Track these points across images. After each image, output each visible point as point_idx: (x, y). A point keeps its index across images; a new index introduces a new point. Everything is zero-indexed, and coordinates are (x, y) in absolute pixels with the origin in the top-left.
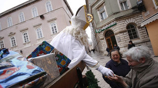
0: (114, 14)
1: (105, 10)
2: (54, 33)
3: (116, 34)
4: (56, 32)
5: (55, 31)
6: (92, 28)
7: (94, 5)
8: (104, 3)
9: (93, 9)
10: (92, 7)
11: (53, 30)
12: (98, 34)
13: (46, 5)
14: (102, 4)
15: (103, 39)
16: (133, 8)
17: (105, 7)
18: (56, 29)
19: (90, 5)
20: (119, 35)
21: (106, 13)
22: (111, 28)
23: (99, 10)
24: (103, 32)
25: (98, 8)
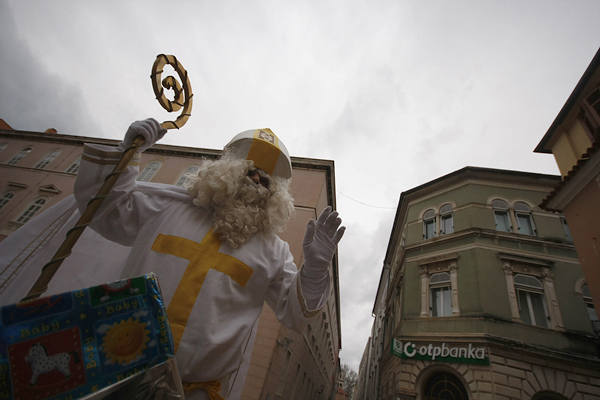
0: (487, 317)
1: (454, 285)
6: (380, 324)
7: (416, 250)
8: (455, 260)
9: (409, 260)
10: (408, 252)
12: (396, 361)
14: (448, 262)
16: (568, 335)
17: (454, 276)
19: (402, 243)
21: (456, 298)
22: (462, 370)
23: (429, 275)
24: (422, 367)
25: (427, 265)
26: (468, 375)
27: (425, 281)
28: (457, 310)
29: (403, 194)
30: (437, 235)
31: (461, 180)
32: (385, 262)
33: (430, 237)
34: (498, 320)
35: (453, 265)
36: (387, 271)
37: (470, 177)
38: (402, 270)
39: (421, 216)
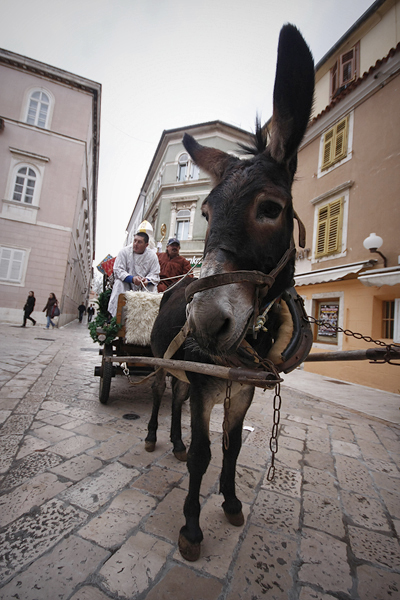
1: (192, 220)
2: (17, 197)
4: (28, 199)
5: (24, 194)
7: (170, 189)
8: (196, 201)
9: (164, 197)
10: (164, 190)
11: (18, 189)
13: (29, 98)
14: (191, 202)
17: (193, 212)
18: (29, 191)
21: (191, 228)
23: (177, 210)
25: (177, 203)
27: (174, 215)
28: (191, 237)
29: (165, 133)
30: (187, 179)
31: (212, 130)
32: (142, 190)
33: (182, 180)
35: (194, 204)
36: (142, 198)
37: (218, 129)
38: (157, 204)
39: (177, 159)
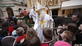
0: (13, 1)
3: (14, 11)
15: (5, 12)
16: (21, 3)
20: (15, 12)
22: (11, 7)
24: (6, 8)
26: (12, 8)
34: (15, 1)
